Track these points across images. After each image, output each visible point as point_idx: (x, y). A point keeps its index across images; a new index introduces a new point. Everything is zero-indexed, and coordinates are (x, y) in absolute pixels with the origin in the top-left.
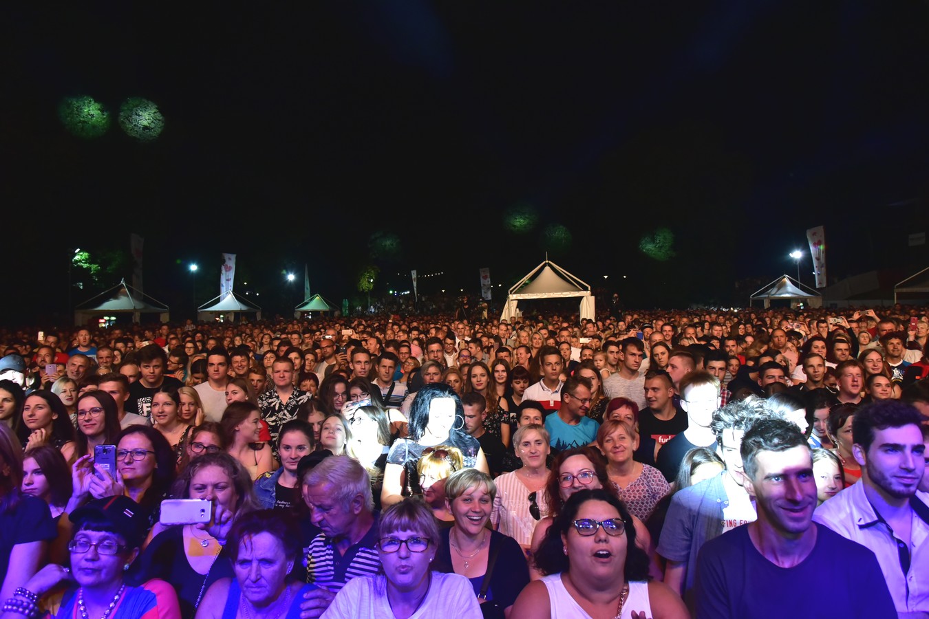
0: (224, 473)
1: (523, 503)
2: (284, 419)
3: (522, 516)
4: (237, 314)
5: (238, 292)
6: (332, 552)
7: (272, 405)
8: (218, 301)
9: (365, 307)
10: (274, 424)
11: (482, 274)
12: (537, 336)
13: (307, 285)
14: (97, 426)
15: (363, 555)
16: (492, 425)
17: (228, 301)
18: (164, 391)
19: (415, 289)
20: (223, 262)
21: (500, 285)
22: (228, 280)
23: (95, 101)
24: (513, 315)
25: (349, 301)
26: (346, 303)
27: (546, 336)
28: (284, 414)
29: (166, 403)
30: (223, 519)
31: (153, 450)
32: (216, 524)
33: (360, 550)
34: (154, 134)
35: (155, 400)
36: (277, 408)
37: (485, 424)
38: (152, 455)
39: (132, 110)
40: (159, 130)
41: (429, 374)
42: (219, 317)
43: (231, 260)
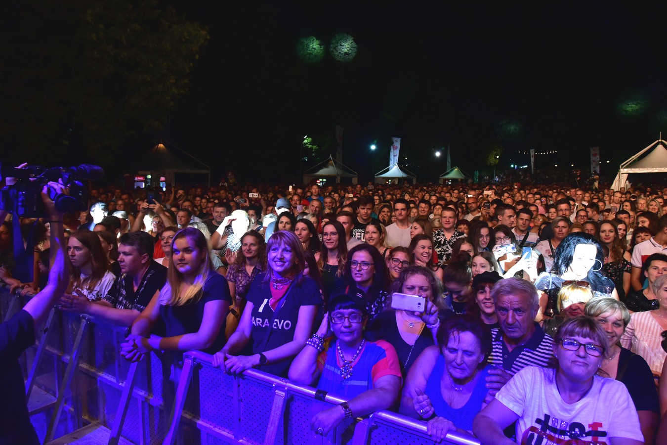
0: (426, 280)
1: (656, 338)
2: (447, 251)
3: (653, 347)
4: (400, 179)
5: (401, 164)
6: (501, 347)
7: (439, 240)
8: (388, 170)
9: (492, 177)
10: (439, 253)
11: (592, 152)
12: (654, 203)
13: (449, 160)
14: (334, 244)
15: (527, 354)
16: (615, 272)
17: (394, 171)
18: (372, 224)
19: (532, 164)
20: (392, 143)
21: (608, 162)
22: (395, 156)
23: (317, 39)
24: (622, 186)
25: (479, 172)
26: (477, 174)
27: (661, 204)
28: (447, 248)
29: (374, 232)
30: (432, 311)
31: (373, 263)
32: (427, 314)
33: (524, 350)
34: (351, 57)
35: (367, 230)
36: (442, 243)
37: (610, 271)
38: (373, 266)
39: (338, 43)
40: (354, 54)
41: (559, 227)
42: (388, 181)
43: (397, 143)
